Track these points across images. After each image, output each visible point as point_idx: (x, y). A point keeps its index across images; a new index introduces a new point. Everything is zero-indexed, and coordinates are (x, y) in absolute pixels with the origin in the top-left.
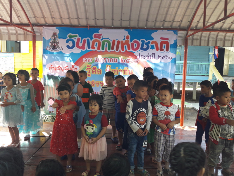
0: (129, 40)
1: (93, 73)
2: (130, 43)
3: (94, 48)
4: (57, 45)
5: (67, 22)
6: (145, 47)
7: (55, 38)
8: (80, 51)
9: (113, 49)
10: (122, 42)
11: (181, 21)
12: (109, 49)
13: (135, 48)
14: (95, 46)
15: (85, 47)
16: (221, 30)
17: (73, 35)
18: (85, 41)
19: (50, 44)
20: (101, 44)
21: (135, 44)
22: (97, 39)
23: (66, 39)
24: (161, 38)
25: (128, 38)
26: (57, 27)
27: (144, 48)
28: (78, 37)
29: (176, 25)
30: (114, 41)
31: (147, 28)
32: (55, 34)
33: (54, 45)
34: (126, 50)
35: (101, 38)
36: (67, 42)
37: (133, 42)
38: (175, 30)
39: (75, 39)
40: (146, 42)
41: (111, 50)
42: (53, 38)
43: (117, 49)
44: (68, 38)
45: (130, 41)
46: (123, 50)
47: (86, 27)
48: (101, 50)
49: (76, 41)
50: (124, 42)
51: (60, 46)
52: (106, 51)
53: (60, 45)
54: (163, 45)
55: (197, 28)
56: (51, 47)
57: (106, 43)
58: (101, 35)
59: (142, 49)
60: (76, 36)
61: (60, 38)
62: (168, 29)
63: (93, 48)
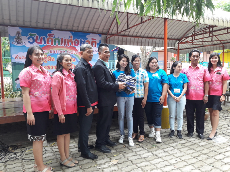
0: (72, 39)
1: (48, 60)
2: (73, 41)
3: (49, 44)
4: (21, 40)
8: (39, 45)
9: (62, 44)
10: (68, 40)
11: (103, 29)
12: (59, 45)
13: (76, 44)
14: (49, 42)
15: (42, 42)
16: (124, 35)
17: (32, 34)
18: (42, 38)
19: (15, 40)
20: (54, 41)
21: (76, 41)
22: (51, 37)
23: (28, 37)
24: (92, 39)
25: (71, 37)
26: (20, 28)
28: (37, 35)
29: (100, 31)
30: (62, 39)
31: (83, 32)
32: (18, 33)
33: (19, 40)
34: (70, 45)
35: (53, 37)
36: (29, 39)
37: (75, 40)
38: (100, 34)
39: (35, 37)
40: (83, 41)
42: (17, 36)
43: (65, 45)
44: (29, 36)
46: (68, 45)
47: (42, 28)
48: (53, 45)
49: (35, 38)
50: (69, 40)
51: (23, 42)
52: (57, 45)
53: (23, 40)
54: (93, 43)
55: (112, 34)
56: (16, 42)
57: (57, 40)
58: (53, 34)
60: (35, 35)
61: (22, 35)
62: (96, 33)
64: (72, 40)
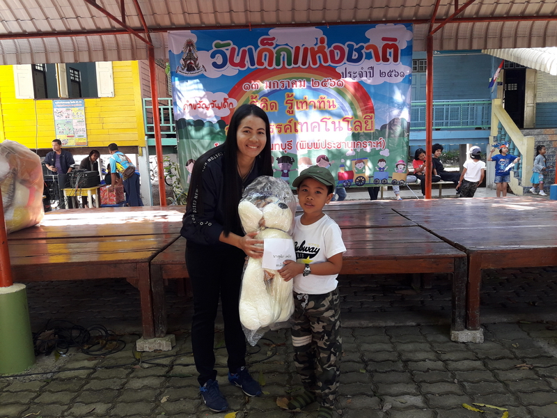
0: (325, 44)
2: (327, 51)
3: (262, 64)
4: (195, 62)
5: (210, 19)
6: (355, 55)
7: (190, 51)
8: (237, 72)
9: (296, 63)
10: (312, 49)
11: (418, 5)
12: (289, 64)
13: (337, 58)
14: (263, 61)
15: (246, 62)
17: (222, 42)
18: (244, 52)
19: (182, 62)
20: (275, 55)
21: (336, 51)
22: (267, 47)
23: (211, 52)
24: (384, 39)
25: (322, 41)
26: (193, 31)
27: (353, 57)
28: (232, 46)
29: (408, 12)
30: (297, 49)
31: (357, 23)
33: (190, 63)
34: (321, 64)
35: (274, 46)
36: (213, 56)
37: (332, 48)
38: (408, 22)
39: (227, 50)
40: (356, 47)
41: (293, 65)
44: (215, 49)
45: (326, 46)
46: (315, 63)
47: (246, 26)
48: (274, 66)
49: (228, 53)
50: (316, 49)
51: (200, 65)
52: (284, 67)
53: (200, 62)
54: (388, 50)
56: (185, 67)
57: (282, 53)
58: (274, 39)
59: (350, 60)
60: (229, 45)
61: (199, 49)
62: (395, 21)
63: (260, 63)
64: (325, 47)
